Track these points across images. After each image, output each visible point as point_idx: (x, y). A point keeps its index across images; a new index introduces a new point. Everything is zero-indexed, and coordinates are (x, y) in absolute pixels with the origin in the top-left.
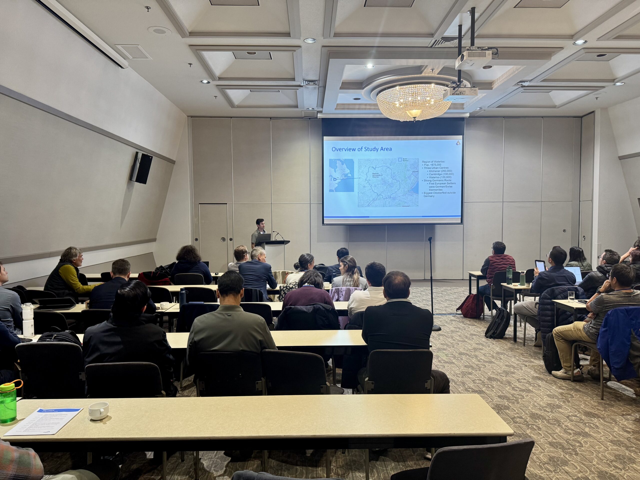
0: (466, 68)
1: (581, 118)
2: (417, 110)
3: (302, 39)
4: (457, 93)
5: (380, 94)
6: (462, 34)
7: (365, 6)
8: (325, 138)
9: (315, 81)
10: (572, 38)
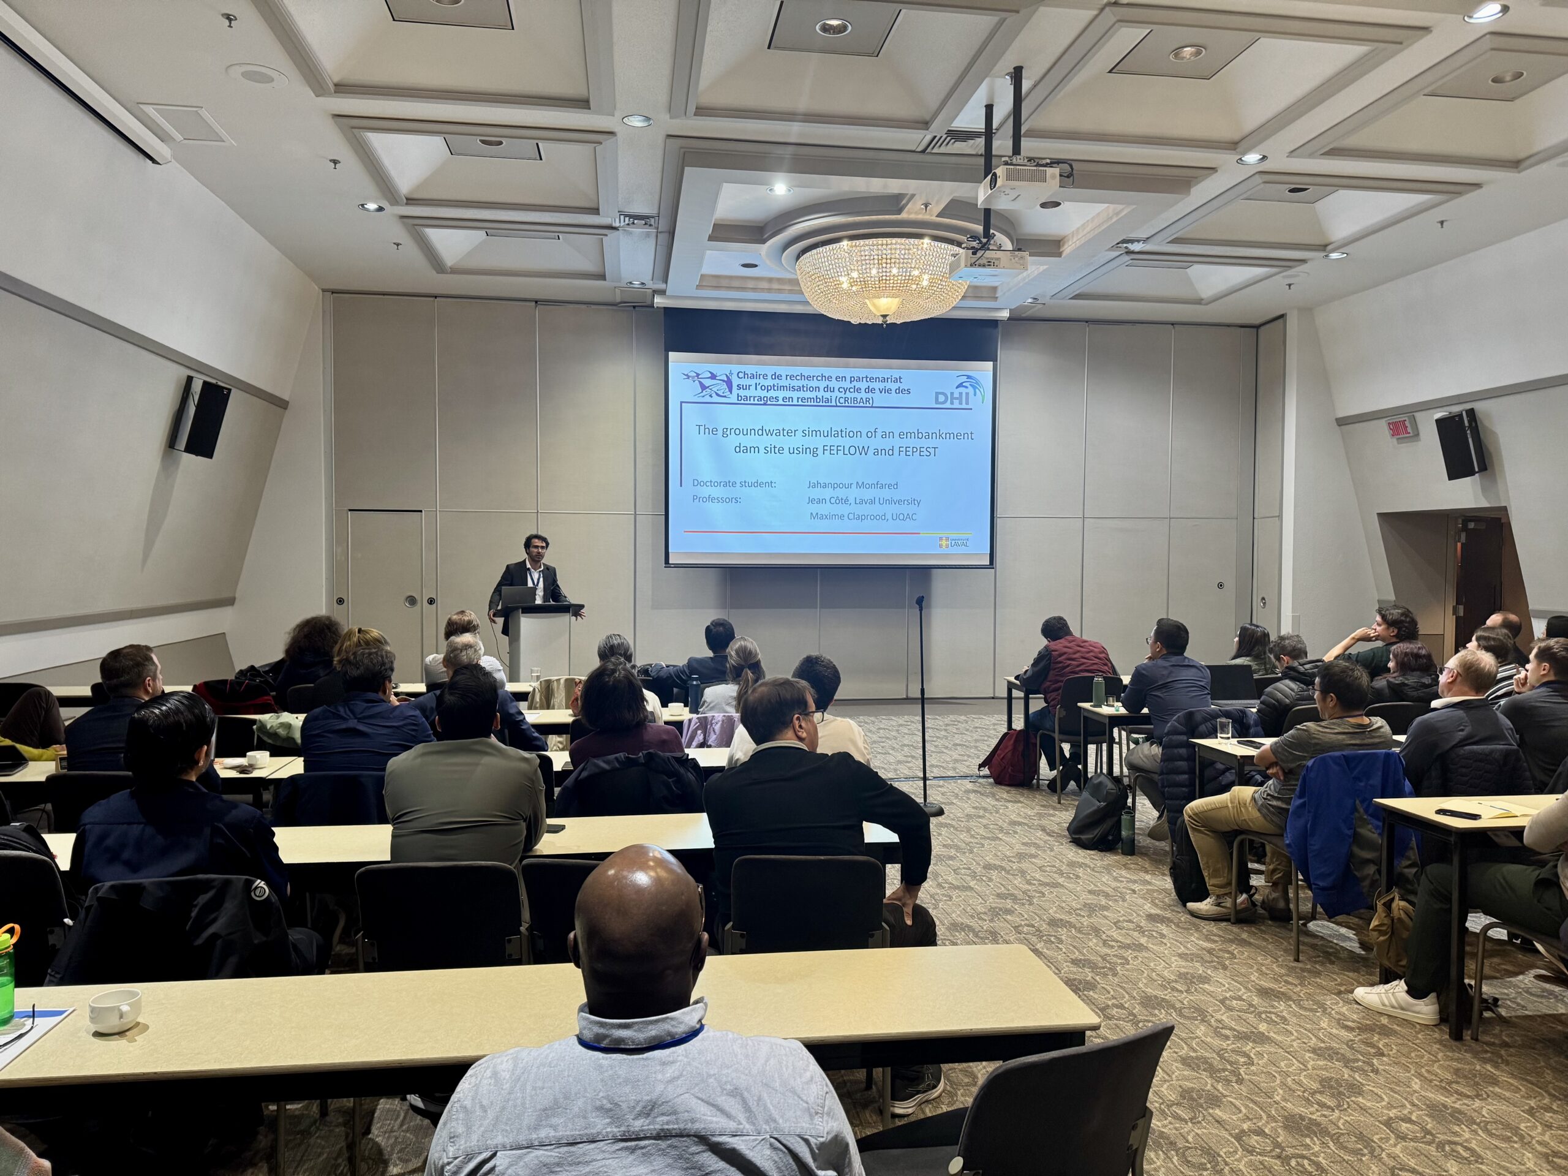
0: (1002, 204)
1: (1255, 330)
2: (890, 299)
3: (618, 114)
4: (980, 261)
5: (805, 256)
6: (994, 127)
7: (769, 47)
8: (673, 356)
9: (648, 217)
10: (1235, 149)
